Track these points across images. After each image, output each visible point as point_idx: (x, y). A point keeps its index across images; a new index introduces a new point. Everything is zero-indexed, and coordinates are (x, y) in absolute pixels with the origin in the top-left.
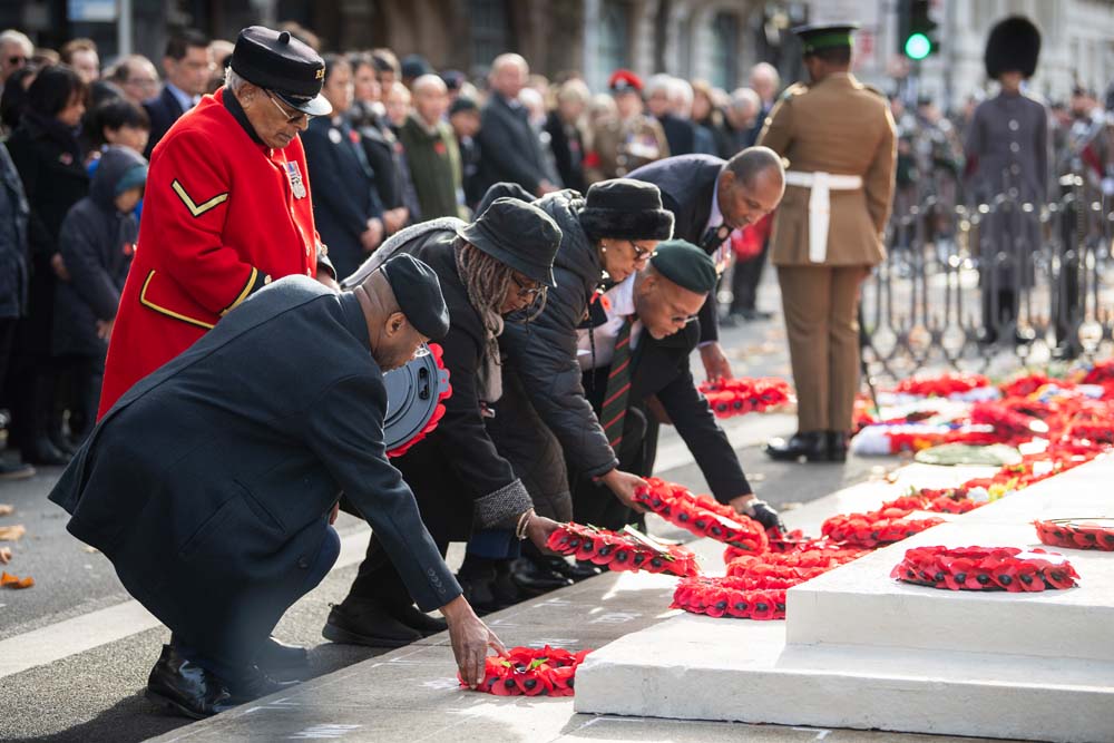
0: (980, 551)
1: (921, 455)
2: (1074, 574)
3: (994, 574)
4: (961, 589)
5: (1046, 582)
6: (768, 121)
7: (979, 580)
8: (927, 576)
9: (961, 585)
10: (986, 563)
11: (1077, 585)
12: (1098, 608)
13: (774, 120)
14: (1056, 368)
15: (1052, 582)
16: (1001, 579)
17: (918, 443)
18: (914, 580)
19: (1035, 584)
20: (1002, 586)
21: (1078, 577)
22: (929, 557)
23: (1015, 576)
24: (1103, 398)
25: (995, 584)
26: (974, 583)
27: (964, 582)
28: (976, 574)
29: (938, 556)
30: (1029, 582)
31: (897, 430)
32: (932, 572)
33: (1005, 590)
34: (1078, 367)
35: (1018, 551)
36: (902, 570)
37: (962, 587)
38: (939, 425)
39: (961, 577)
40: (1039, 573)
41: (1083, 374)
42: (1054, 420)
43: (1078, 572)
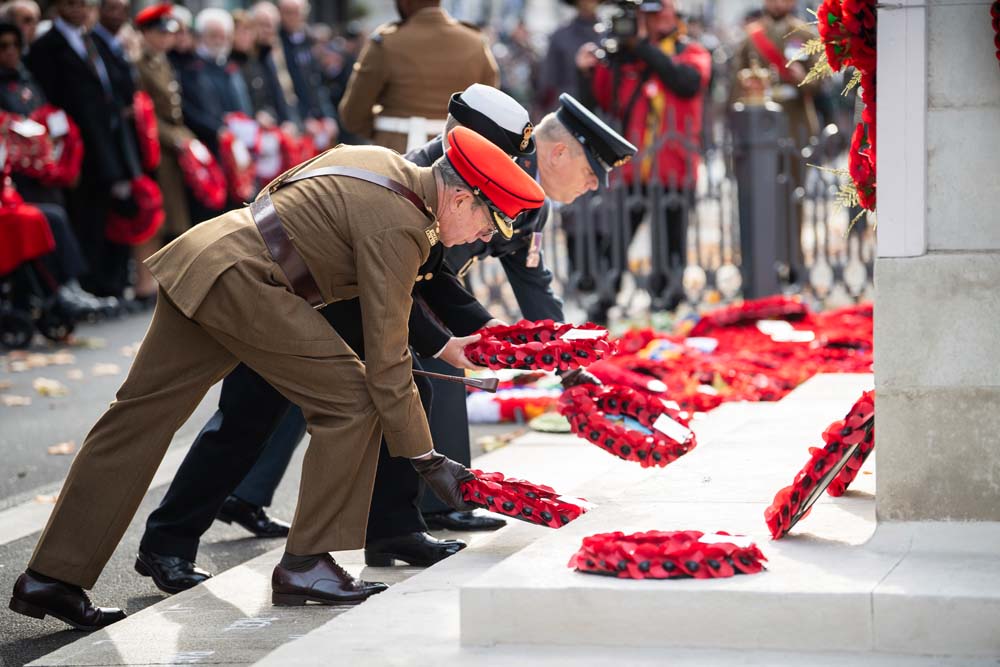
0: (659, 535)
1: (535, 423)
2: (762, 557)
3: (681, 560)
4: (646, 578)
5: (735, 567)
6: (357, 66)
7: (665, 567)
8: (609, 565)
9: (645, 573)
10: (671, 549)
11: (765, 569)
12: (794, 594)
13: (363, 64)
14: (660, 319)
15: (740, 566)
16: (688, 566)
17: (530, 409)
18: (595, 570)
19: (724, 568)
20: (689, 574)
21: (766, 560)
22: (609, 544)
23: (702, 562)
24: (718, 351)
25: (682, 571)
26: (660, 571)
27: (648, 571)
28: (661, 560)
29: (619, 543)
30: (717, 568)
31: (506, 395)
32: (614, 560)
33: (692, 577)
34: (683, 318)
35: (699, 535)
36: (580, 559)
37: (647, 575)
38: (550, 389)
39: (645, 565)
40: (727, 557)
41: (690, 325)
42: (674, 378)
43: (765, 554)
